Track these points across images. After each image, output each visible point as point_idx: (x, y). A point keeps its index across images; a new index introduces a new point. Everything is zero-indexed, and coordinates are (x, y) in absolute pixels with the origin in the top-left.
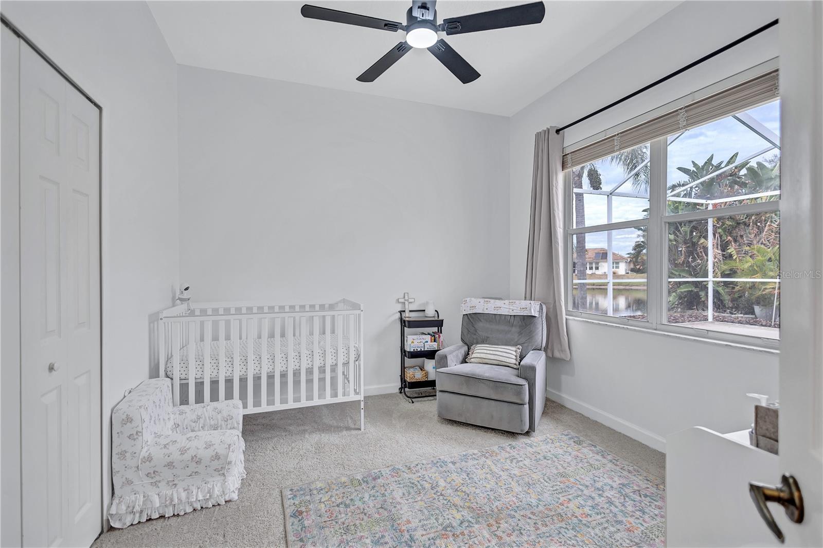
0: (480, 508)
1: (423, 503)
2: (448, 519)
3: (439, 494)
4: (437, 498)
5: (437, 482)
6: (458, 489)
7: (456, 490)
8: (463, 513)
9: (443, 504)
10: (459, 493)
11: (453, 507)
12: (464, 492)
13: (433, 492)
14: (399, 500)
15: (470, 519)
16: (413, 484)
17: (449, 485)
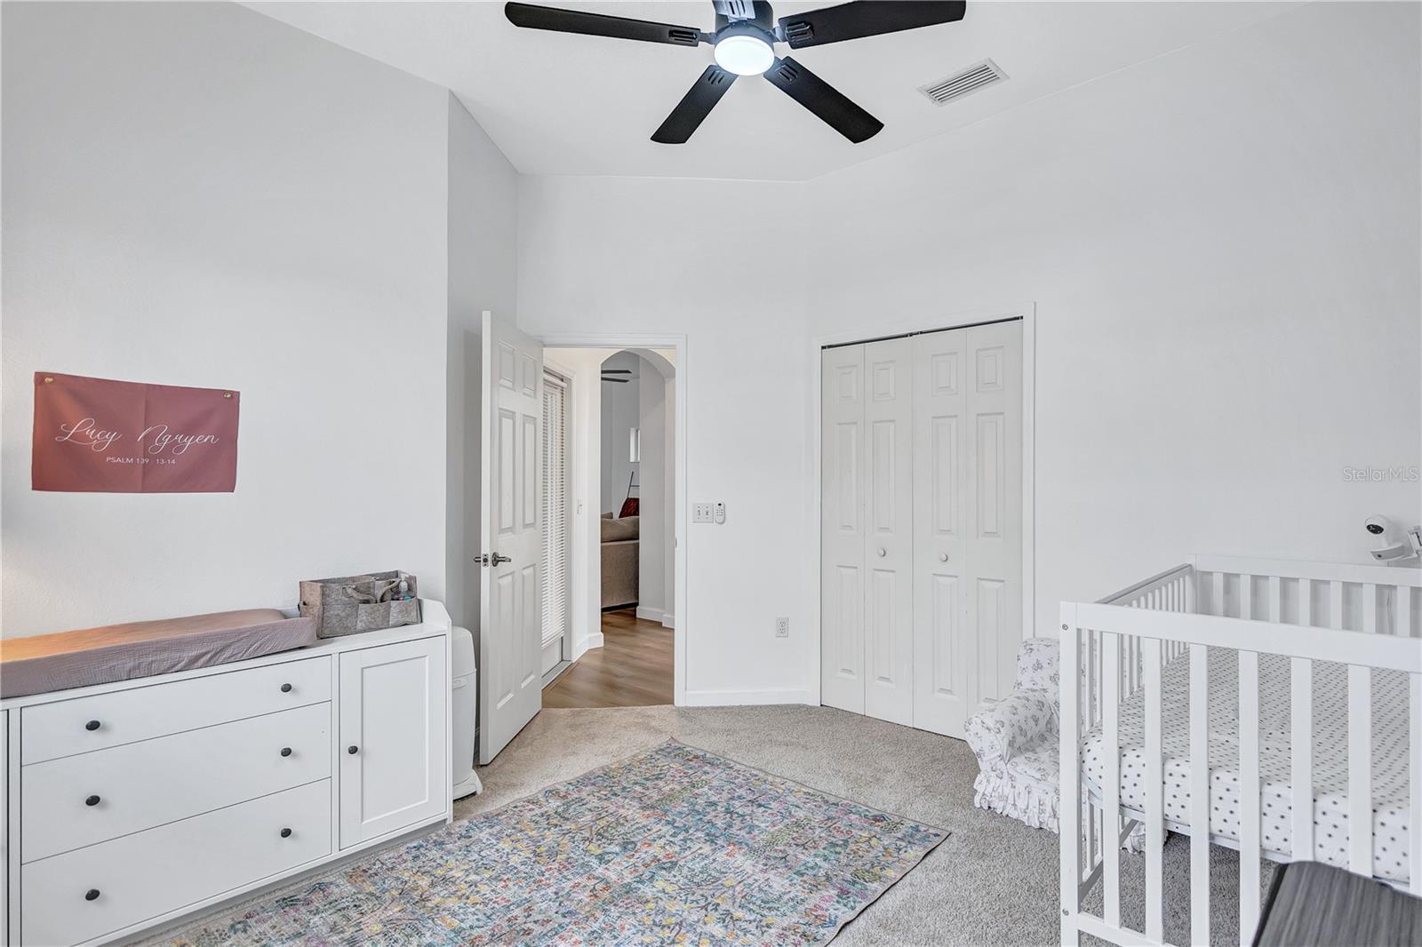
0: (627, 908)
1: (728, 883)
2: (675, 876)
3: (710, 907)
4: (710, 899)
5: (726, 927)
6: (677, 928)
7: (680, 924)
8: (654, 890)
9: (693, 894)
10: (673, 920)
11: (674, 895)
12: (664, 926)
13: (723, 907)
14: (771, 875)
15: (640, 886)
16: (769, 908)
17: (699, 930)
